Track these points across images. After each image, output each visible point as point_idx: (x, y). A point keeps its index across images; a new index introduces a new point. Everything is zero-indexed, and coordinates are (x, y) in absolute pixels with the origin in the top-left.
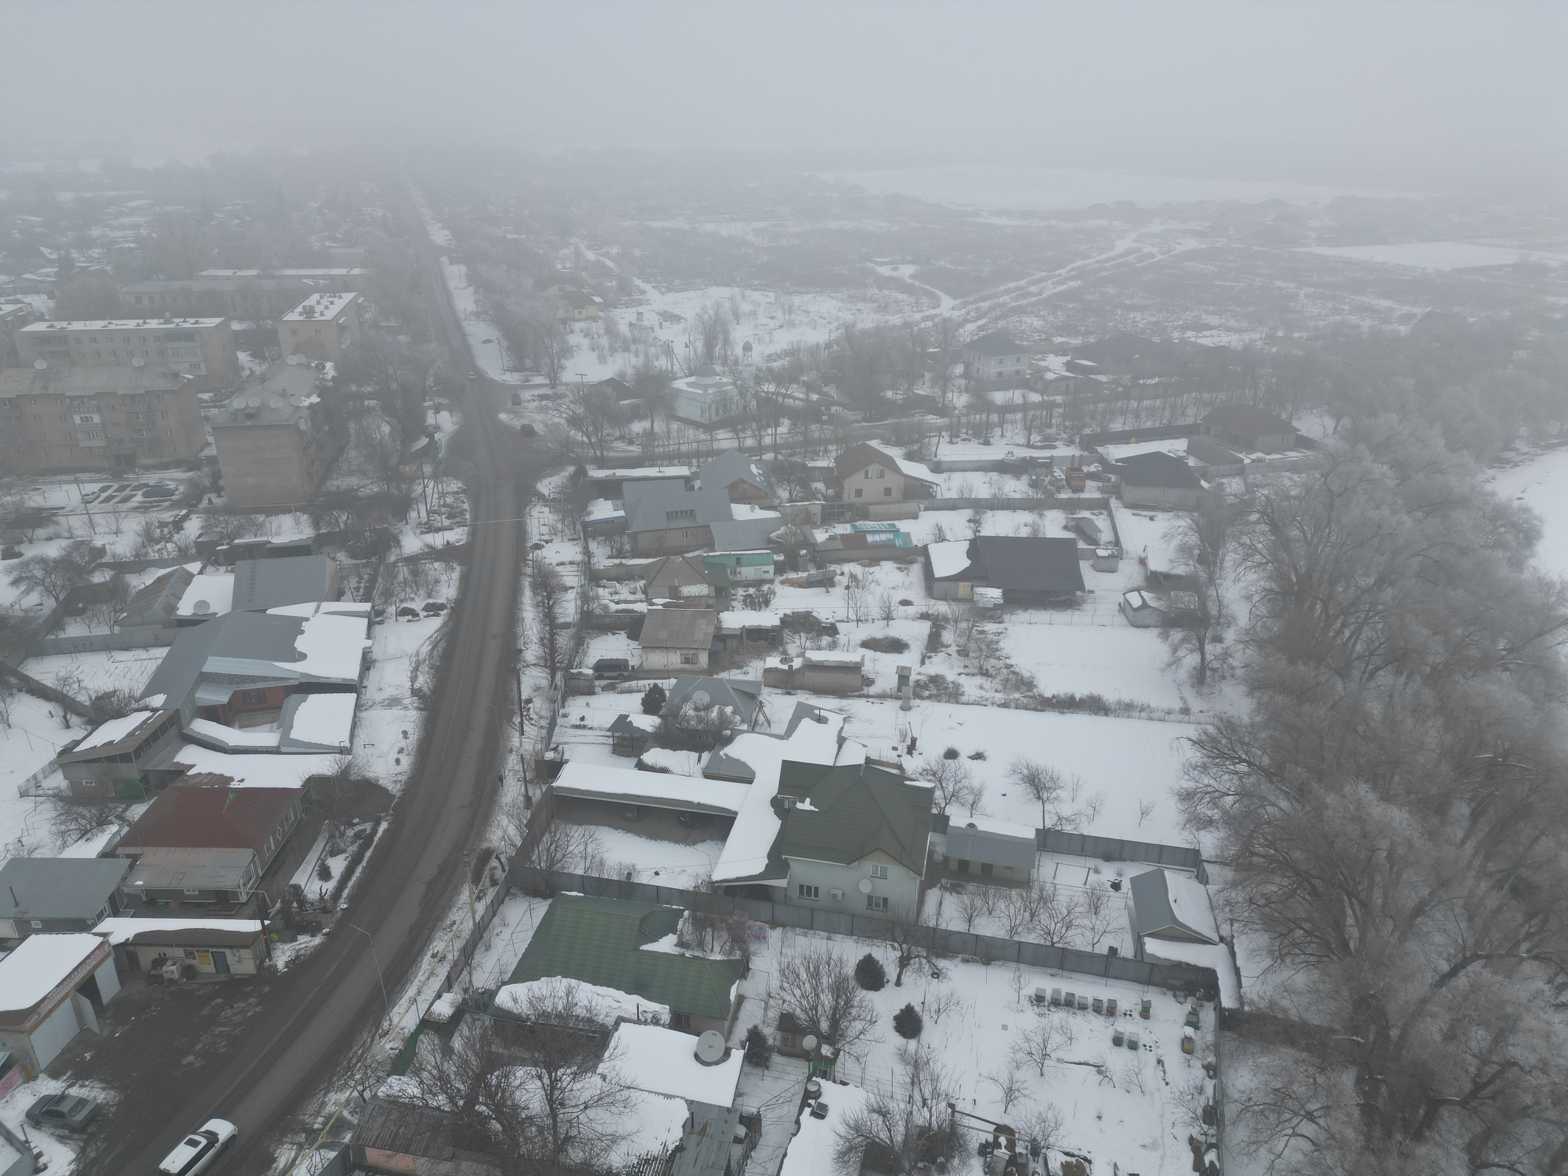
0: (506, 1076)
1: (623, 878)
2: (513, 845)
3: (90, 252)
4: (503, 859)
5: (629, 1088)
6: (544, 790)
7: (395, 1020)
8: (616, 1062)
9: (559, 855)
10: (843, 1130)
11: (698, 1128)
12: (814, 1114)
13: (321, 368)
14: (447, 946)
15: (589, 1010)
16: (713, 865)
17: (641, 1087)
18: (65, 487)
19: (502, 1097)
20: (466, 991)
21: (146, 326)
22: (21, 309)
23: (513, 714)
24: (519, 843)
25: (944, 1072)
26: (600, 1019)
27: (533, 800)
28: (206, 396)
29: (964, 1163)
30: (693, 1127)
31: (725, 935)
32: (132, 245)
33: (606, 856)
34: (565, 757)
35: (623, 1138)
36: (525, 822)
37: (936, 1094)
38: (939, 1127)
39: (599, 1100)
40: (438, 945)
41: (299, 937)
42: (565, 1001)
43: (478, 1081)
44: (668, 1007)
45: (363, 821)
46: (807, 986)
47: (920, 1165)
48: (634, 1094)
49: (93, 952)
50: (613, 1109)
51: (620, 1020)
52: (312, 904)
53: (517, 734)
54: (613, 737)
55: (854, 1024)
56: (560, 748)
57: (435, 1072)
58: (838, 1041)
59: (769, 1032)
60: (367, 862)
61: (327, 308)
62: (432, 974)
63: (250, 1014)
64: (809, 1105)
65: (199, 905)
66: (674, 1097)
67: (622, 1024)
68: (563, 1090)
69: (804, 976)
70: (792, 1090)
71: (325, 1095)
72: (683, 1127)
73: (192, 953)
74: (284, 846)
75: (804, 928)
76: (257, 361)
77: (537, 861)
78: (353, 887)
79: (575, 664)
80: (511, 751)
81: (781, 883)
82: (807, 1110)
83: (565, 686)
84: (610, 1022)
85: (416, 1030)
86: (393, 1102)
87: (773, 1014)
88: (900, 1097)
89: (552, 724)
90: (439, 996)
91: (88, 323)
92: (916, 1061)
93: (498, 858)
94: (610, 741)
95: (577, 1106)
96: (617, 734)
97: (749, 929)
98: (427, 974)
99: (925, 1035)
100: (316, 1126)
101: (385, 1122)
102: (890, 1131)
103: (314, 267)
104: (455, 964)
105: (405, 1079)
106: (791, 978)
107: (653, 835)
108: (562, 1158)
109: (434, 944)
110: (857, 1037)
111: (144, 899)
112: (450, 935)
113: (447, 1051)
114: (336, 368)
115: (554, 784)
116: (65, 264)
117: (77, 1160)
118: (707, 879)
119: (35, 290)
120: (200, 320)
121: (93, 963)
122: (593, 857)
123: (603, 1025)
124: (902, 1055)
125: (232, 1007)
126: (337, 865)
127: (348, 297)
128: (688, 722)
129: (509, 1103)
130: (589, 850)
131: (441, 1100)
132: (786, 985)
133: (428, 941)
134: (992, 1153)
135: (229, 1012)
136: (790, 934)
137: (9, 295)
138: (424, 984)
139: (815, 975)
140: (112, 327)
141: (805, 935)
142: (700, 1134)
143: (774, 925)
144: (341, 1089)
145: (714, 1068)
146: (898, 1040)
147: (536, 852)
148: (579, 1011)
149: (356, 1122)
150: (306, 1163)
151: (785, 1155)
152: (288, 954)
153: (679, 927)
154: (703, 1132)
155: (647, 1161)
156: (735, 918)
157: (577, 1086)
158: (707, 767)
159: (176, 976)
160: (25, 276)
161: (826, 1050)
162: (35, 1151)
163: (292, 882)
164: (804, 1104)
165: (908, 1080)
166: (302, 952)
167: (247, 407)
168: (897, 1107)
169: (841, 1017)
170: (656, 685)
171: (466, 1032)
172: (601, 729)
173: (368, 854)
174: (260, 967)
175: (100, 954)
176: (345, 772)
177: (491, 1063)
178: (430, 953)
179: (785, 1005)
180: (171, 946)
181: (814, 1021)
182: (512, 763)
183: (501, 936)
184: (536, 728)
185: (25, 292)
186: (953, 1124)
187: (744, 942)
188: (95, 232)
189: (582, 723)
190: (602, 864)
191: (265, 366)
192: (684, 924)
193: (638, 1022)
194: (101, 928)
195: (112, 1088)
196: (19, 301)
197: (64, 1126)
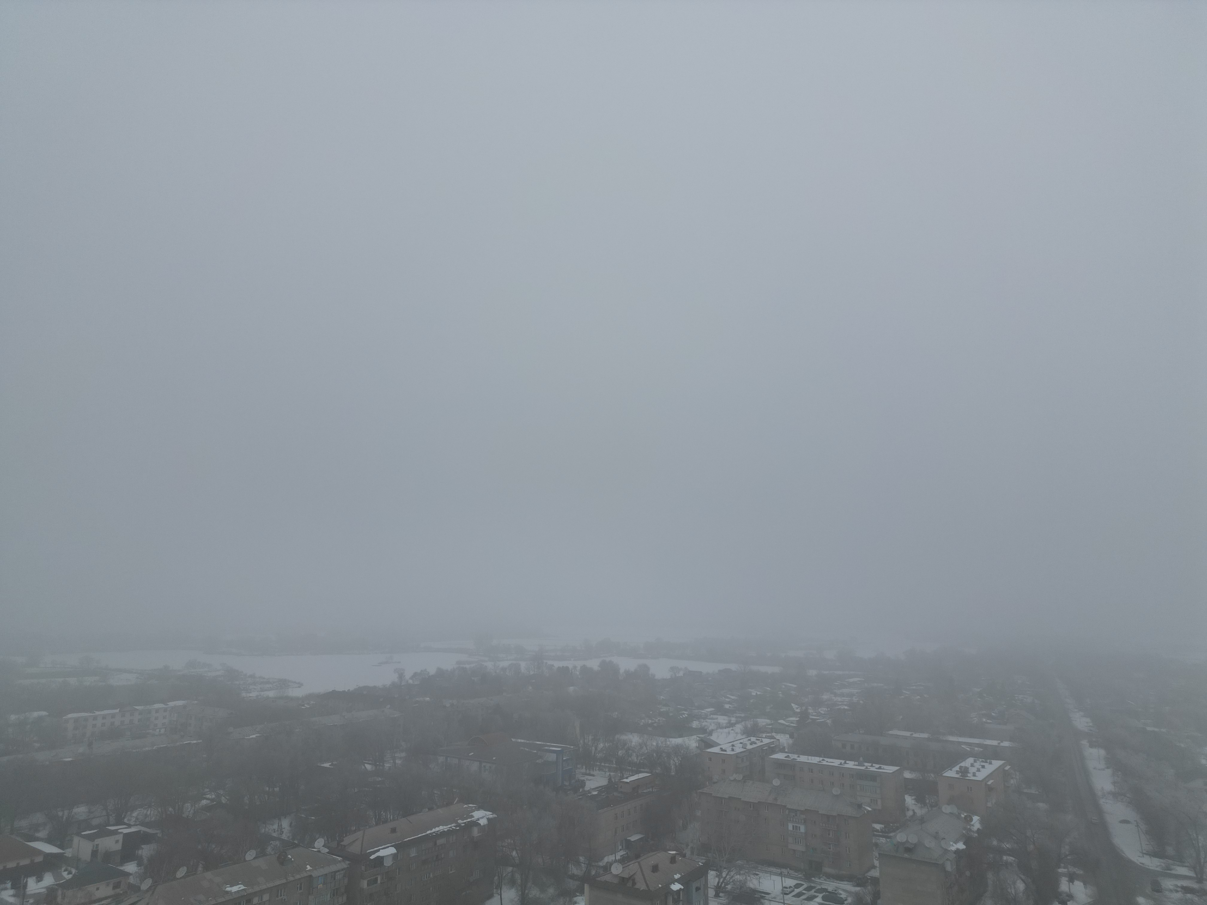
3: (819, 710)
13: (968, 819)
18: (774, 877)
21: (846, 766)
22: (772, 743)
28: (878, 827)
32: (846, 707)
61: (979, 770)
76: (919, 805)
91: (810, 757)
103: (971, 736)
114: (982, 822)
116: (804, 715)
119: (783, 732)
120: (883, 766)
127: (997, 764)
137: (768, 733)
140: (824, 763)
160: (779, 721)
167: (907, 841)
185: (778, 732)
188: (825, 697)
191: (924, 811)
196: (773, 737)
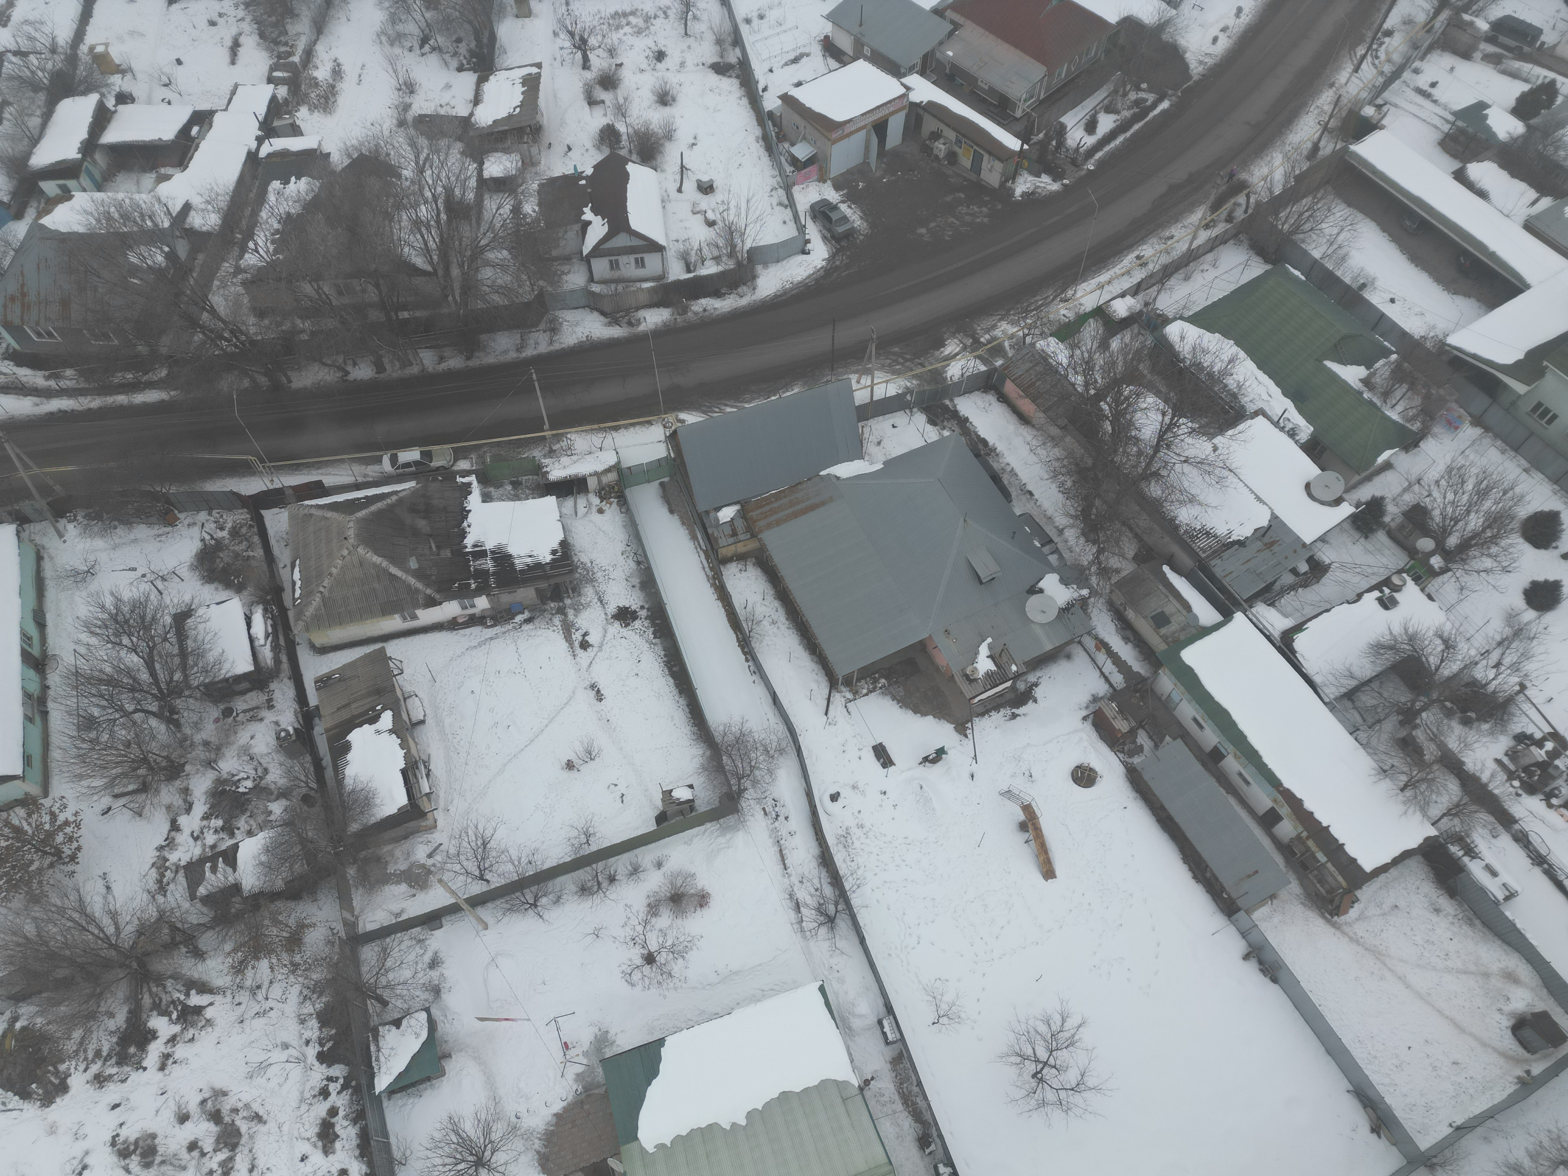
0: (1138, 395)
1: (1355, 286)
2: (1270, 190)
4: (1252, 200)
5: (1230, 470)
6: (1338, 147)
7: (1079, 294)
8: (1233, 443)
9: (1307, 226)
10: (1397, 629)
11: (1267, 539)
12: (1380, 600)
14: (1154, 255)
15: (1240, 387)
16: (1458, 326)
17: (1242, 477)
19: (1125, 409)
20: (1147, 304)
23: (1361, 40)
24: (1277, 191)
25: (1542, 657)
26: (1244, 400)
27: (1321, 153)
29: (1492, 733)
30: (1263, 536)
31: (1417, 401)
33: (1353, 253)
34: (1384, 122)
35: (1200, 504)
36: (1297, 172)
37: (1515, 667)
38: (1494, 692)
39: (1199, 463)
40: (1147, 250)
41: (1043, 175)
42: (1224, 366)
43: (1115, 384)
44: (1312, 429)
45: (1150, 90)
46: (1465, 498)
47: (1448, 704)
48: (1231, 476)
49: (894, 99)
50: (1207, 477)
51: (1260, 412)
52: (1068, 150)
53: (1350, 68)
54: (1453, 124)
55: (1484, 559)
56: (1385, 109)
57: (1086, 355)
58: (1455, 562)
59: (1392, 512)
60: (1132, 135)
62: (1128, 272)
63: (978, 220)
64: (1382, 591)
65: (984, 101)
66: (1264, 503)
67: (1261, 417)
68: (1176, 436)
69: (1469, 486)
70: (1375, 570)
71: (1000, 320)
72: (1256, 530)
73: (960, 142)
74: (1073, 79)
75: (1507, 444)
77: (1283, 219)
78: (1107, 153)
79: (1475, 8)
80: (1332, 85)
81: (1520, 388)
82: (1376, 594)
83: (1443, 33)
84: (1251, 408)
85: (1090, 312)
86: (1044, 358)
87: (1409, 499)
88: (1476, 644)
89: (1396, 75)
90: (1123, 295)
92: (1521, 630)
93: (1248, 196)
94: (1446, 128)
95: (1179, 455)
96: (1460, 123)
97: (1447, 410)
98: (1123, 270)
99: (1549, 617)
100: (982, 340)
101: (1031, 368)
102: (1442, 661)
104: (1151, 276)
105: (1061, 346)
106: (1455, 479)
107: (1416, 259)
108: (1143, 485)
109: (1145, 247)
110: (1478, 572)
111: (947, 71)
112: (1163, 246)
113: (1104, 345)
115: (1353, 148)
117: (828, 260)
118: (1441, 336)
121: (892, 109)
122: (1340, 247)
123: (1243, 407)
124: (1511, 617)
125: (968, 207)
126: (1106, 123)
128: (1557, 149)
129: (1128, 417)
130: (1341, 237)
131: (1079, 380)
132: (1443, 483)
133: (1141, 241)
134: (1528, 746)
135: (964, 210)
136: (1487, 441)
138: (1117, 277)
139: (1482, 493)
141: (1503, 452)
142: (1266, 545)
143: (1477, 421)
144: (1012, 323)
145: (1316, 505)
146: (1519, 602)
147: (1288, 210)
148: (1231, 382)
149: (1010, 355)
150: (963, 362)
151: (1327, 611)
152: (1028, 185)
153: (1377, 365)
154: (1269, 545)
155: (1208, 533)
156: (1442, 392)
157: (1189, 440)
158: (1538, 217)
159: (942, 155)
161: (1436, 562)
162: (807, 237)
163: (1062, 119)
164: (1378, 587)
165: (1498, 638)
166: (1039, 190)
168: (1466, 651)
169: (1476, 545)
170: (1553, 82)
171: (1127, 339)
172: (1445, 107)
173: (1136, 127)
174: (1003, 184)
175: (898, 104)
176: (1162, 26)
177: (1132, 376)
178: (1136, 253)
179: (1428, 499)
180: (949, 126)
181: (1445, 531)
182: (1325, 100)
183: (1205, 274)
184: (1375, 71)
186: (1510, 700)
187: (1432, 419)
189: (1430, 90)
190: (1344, 259)
192: (1384, 365)
193: (1276, 424)
194: (907, 80)
195: (867, 221)
197: (829, 230)
